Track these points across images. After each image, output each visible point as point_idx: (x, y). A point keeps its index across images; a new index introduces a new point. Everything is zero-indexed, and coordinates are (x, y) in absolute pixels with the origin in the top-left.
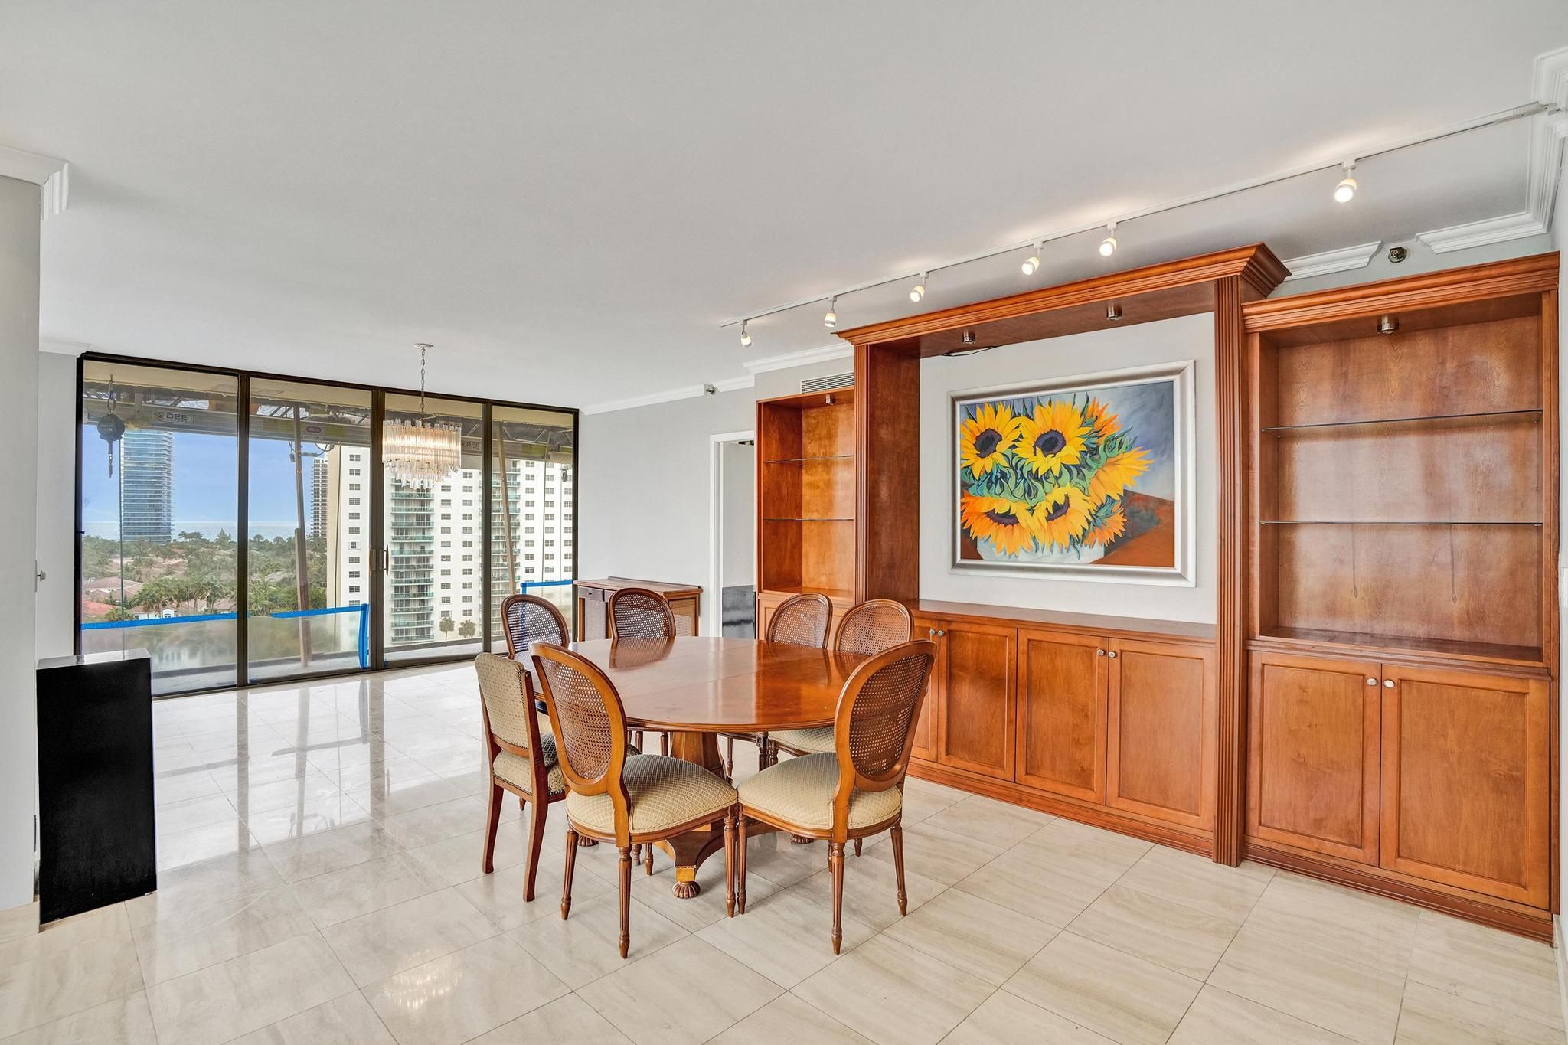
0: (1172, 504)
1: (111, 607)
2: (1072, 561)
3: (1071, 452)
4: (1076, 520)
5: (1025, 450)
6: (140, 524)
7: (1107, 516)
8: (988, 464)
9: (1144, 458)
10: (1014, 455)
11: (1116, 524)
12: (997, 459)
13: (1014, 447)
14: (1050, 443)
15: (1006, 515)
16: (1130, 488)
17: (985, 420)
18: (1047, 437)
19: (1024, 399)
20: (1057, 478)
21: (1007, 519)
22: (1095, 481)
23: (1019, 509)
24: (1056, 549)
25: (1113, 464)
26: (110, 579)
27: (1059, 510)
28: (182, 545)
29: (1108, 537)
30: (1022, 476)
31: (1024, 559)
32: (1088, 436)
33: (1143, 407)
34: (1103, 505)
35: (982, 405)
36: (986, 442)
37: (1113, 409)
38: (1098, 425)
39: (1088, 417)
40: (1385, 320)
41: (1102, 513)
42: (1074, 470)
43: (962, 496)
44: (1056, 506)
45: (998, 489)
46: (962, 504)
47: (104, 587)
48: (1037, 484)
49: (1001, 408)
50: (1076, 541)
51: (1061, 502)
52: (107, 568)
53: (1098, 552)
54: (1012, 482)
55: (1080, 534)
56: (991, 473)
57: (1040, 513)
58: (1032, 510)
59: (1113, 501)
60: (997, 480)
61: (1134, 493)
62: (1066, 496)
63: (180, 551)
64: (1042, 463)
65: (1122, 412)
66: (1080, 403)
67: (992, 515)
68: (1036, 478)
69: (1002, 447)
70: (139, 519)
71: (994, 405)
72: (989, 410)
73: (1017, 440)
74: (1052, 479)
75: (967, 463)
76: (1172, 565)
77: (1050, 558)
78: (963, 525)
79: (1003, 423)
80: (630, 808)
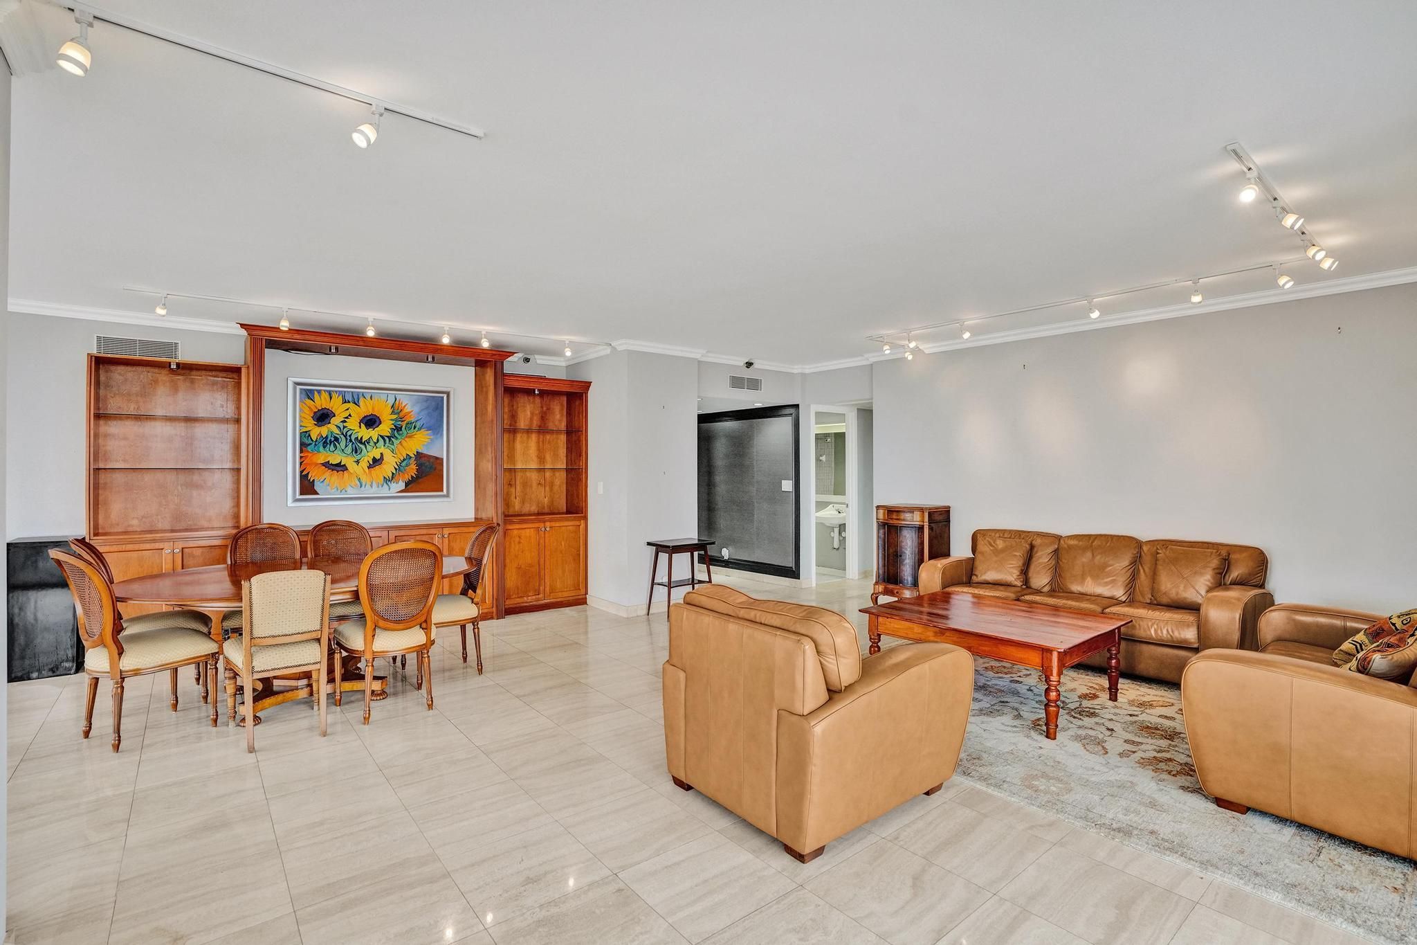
0: (442, 459)
2: (384, 491)
3: (385, 428)
4: (389, 467)
5: (353, 424)
7: (407, 465)
8: (324, 430)
9: (427, 435)
10: (344, 427)
11: (412, 470)
12: (331, 428)
13: (344, 422)
14: (371, 421)
15: (339, 465)
16: (420, 451)
17: (321, 402)
18: (369, 418)
19: (352, 392)
20: (375, 443)
21: (340, 467)
22: (400, 446)
23: (348, 461)
24: (375, 485)
25: (410, 437)
27: (376, 462)
29: (407, 477)
30: (351, 441)
31: (351, 492)
32: (396, 420)
33: (427, 408)
34: (404, 460)
35: (319, 392)
36: (323, 417)
37: (411, 407)
38: (402, 414)
39: (396, 409)
40: (536, 390)
41: (404, 464)
42: (387, 439)
43: (301, 451)
44: (375, 460)
45: (332, 448)
46: (301, 457)
48: (361, 446)
49: (334, 395)
50: (387, 480)
51: (378, 457)
53: (402, 485)
54: (343, 443)
55: (390, 475)
56: (327, 437)
57: (364, 464)
58: (358, 462)
59: (411, 457)
60: (331, 442)
61: (422, 454)
62: (382, 454)
64: (365, 433)
65: (416, 409)
66: (391, 401)
67: (327, 465)
68: (360, 441)
69: (336, 421)
71: (330, 393)
72: (326, 396)
73: (347, 418)
74: (372, 443)
75: (305, 430)
76: (442, 491)
77: (373, 492)
78: (301, 472)
79: (336, 405)
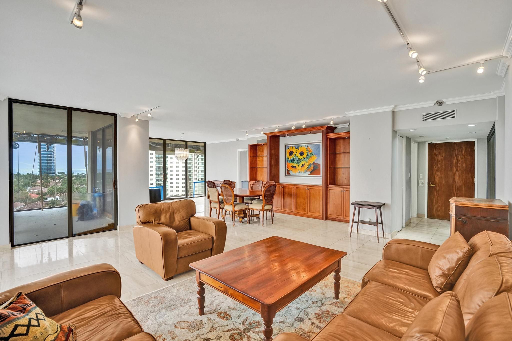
0: (320, 164)
1: (39, 196)
2: (305, 174)
3: (305, 156)
4: (306, 167)
5: (297, 155)
6: (45, 169)
7: (311, 167)
8: (291, 157)
9: (316, 157)
10: (296, 156)
11: (312, 168)
12: (293, 157)
13: (296, 154)
14: (301, 154)
15: (294, 166)
16: (314, 162)
17: (291, 149)
18: (301, 153)
19: (297, 146)
20: (303, 160)
21: (294, 167)
22: (309, 160)
23: (296, 165)
24: (302, 172)
25: (311, 158)
26: (37, 187)
27: (303, 165)
28: (59, 176)
29: (311, 170)
30: (297, 160)
31: (297, 174)
32: (308, 153)
33: (316, 148)
34: (310, 165)
35: (290, 146)
36: (291, 153)
37: (311, 149)
38: (309, 151)
39: (307, 149)
40: (347, 137)
41: (310, 166)
42: (305, 159)
43: (287, 163)
44: (302, 165)
45: (293, 162)
46: (287, 164)
47: (35, 189)
48: (299, 161)
49: (293, 147)
50: (306, 171)
51: (303, 164)
52: (35, 183)
53: (309, 173)
54: (295, 160)
55: (306, 169)
56: (292, 159)
57: (300, 166)
58: (299, 166)
59: (311, 164)
60: (293, 160)
61: (314, 163)
62: (304, 163)
63: (58, 178)
64: (300, 157)
65: (313, 149)
66: (306, 147)
67: (292, 166)
68: (299, 160)
69: (294, 154)
70: (44, 168)
71: (292, 146)
72: (291, 147)
73: (296, 153)
74: (302, 160)
75: (288, 157)
76: (320, 175)
77: (302, 174)
78: (287, 168)
79: (294, 150)
80: (235, 207)
